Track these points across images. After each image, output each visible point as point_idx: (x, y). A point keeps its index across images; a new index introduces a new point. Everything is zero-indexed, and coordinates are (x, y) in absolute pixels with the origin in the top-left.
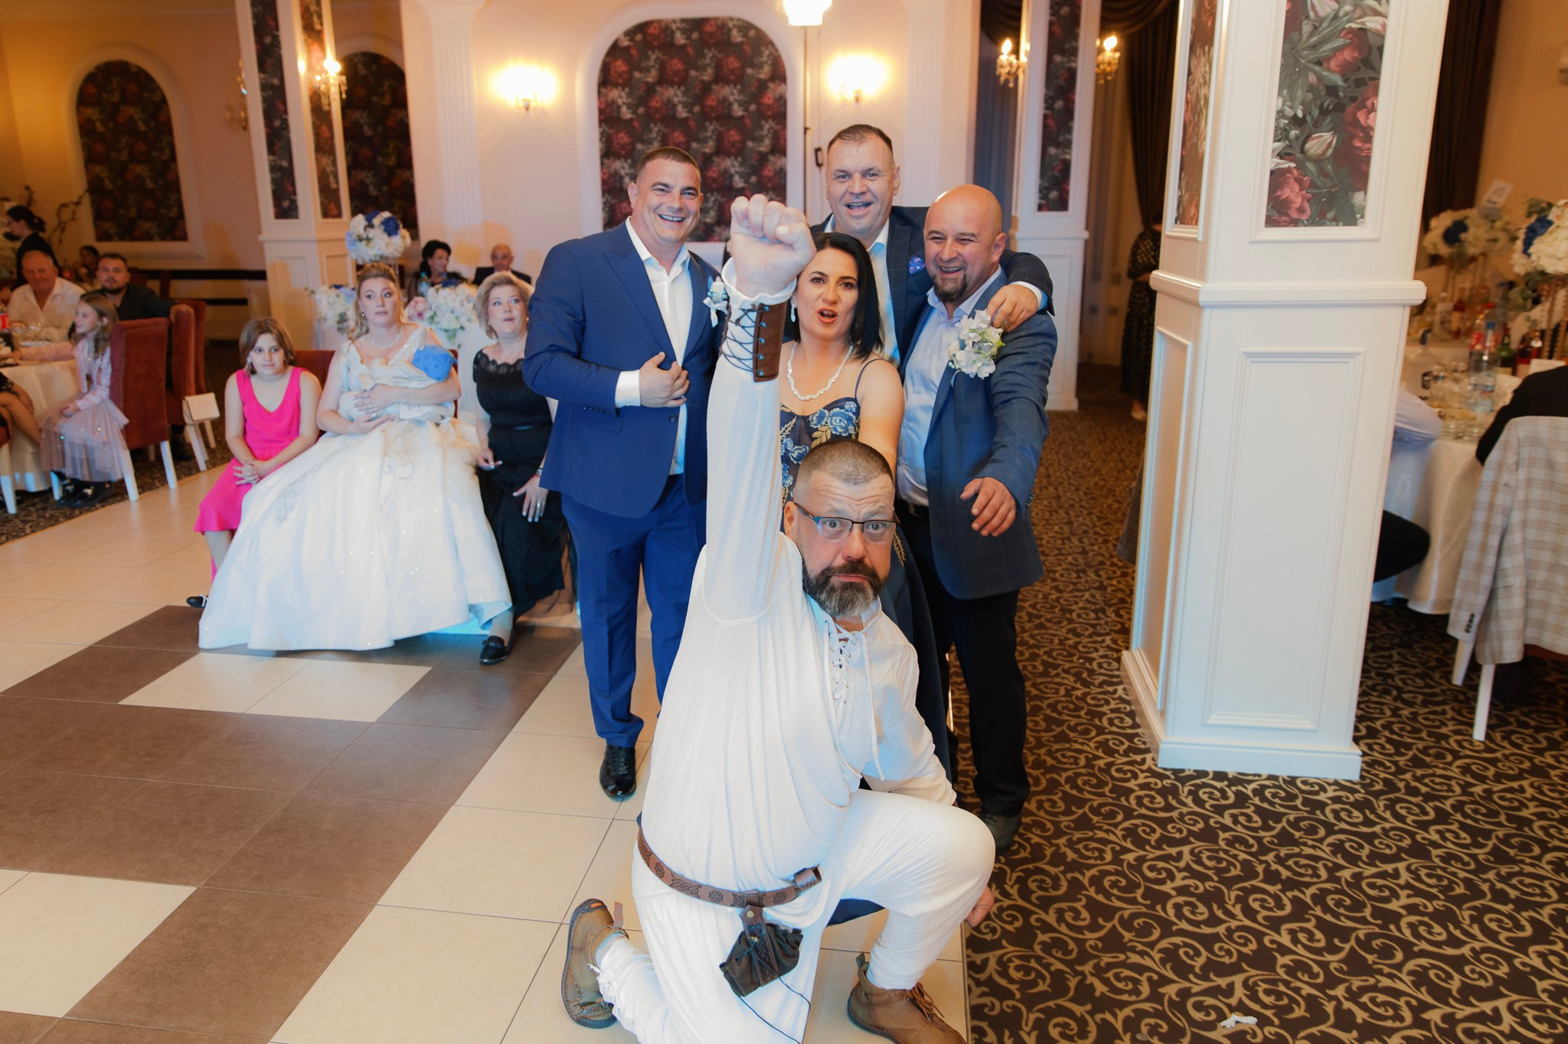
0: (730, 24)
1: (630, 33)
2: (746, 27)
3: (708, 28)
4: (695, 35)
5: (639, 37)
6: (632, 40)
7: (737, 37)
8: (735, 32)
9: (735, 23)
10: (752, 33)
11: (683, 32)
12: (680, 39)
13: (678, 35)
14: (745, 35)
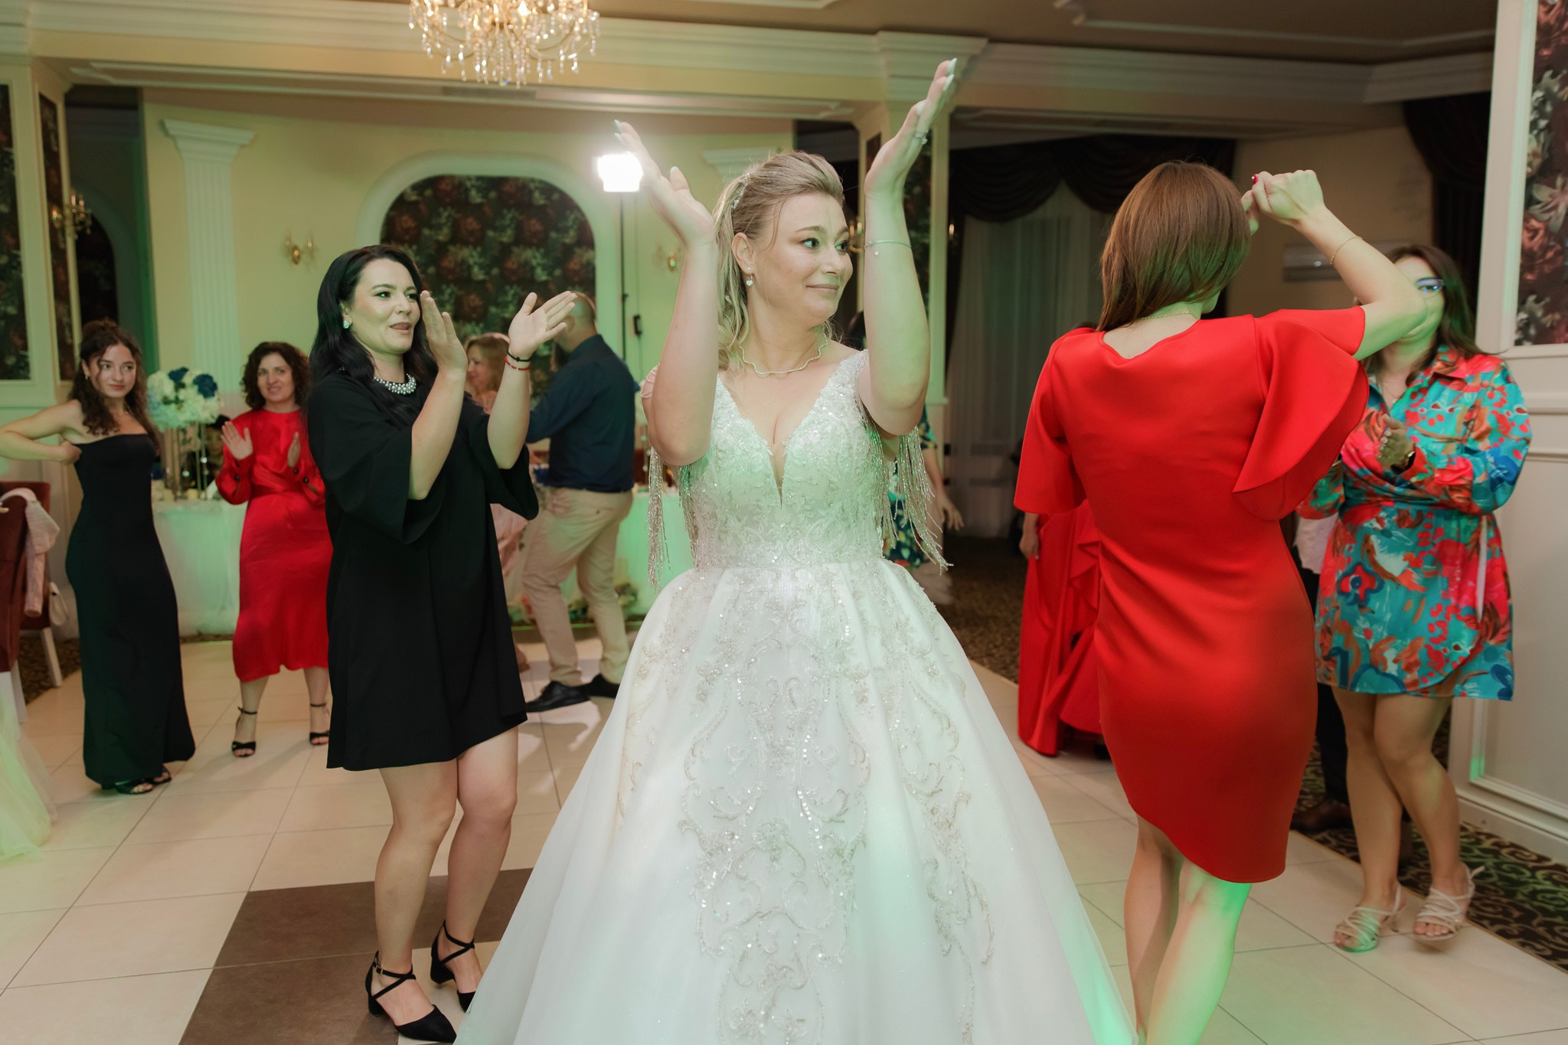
0: (532, 186)
1: (420, 187)
2: (549, 189)
3: (507, 188)
4: (493, 195)
5: (428, 192)
6: (420, 194)
7: (539, 199)
8: (537, 194)
9: (538, 185)
10: (556, 196)
11: (479, 190)
12: (476, 197)
13: (473, 193)
14: (548, 198)
